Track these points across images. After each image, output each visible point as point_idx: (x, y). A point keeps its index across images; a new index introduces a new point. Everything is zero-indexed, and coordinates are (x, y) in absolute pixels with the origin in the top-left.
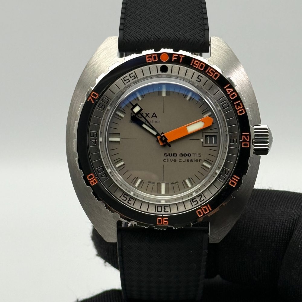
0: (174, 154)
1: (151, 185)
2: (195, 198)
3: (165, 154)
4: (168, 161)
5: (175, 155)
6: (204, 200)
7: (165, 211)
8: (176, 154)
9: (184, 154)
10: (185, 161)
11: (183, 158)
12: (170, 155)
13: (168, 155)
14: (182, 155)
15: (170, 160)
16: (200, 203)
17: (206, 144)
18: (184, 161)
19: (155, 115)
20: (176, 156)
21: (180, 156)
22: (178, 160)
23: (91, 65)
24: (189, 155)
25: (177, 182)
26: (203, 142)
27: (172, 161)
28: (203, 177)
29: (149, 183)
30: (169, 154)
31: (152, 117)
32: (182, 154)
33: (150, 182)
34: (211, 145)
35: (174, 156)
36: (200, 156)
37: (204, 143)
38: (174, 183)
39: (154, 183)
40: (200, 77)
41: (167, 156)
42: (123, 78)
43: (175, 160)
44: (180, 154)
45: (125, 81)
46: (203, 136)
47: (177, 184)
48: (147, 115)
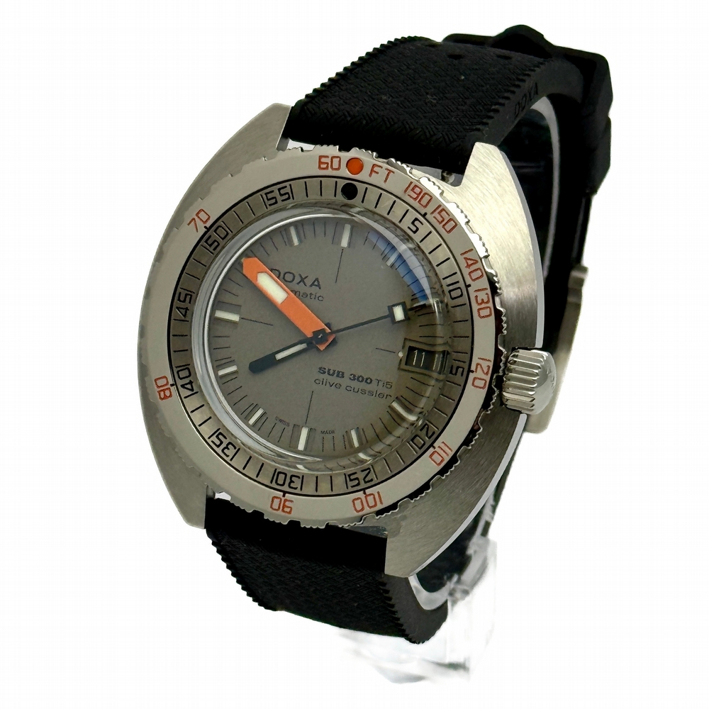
0: (339, 372)
1: (280, 427)
2: (356, 473)
3: (320, 368)
4: (324, 383)
5: (341, 375)
6: (372, 480)
7: (292, 485)
8: (343, 373)
9: (359, 377)
10: (358, 392)
11: (355, 384)
12: (331, 372)
13: (326, 370)
14: (354, 378)
15: (328, 384)
16: (363, 485)
17: (406, 364)
18: (356, 390)
20: (343, 377)
21: (350, 379)
22: (344, 386)
24: (369, 381)
25: (333, 432)
26: (401, 360)
27: (331, 386)
29: (277, 422)
30: (329, 370)
31: (311, 286)
32: (354, 376)
33: (281, 421)
34: (417, 370)
35: (338, 376)
36: (389, 386)
37: (404, 362)
38: (327, 433)
39: (288, 425)
40: (416, 223)
41: (324, 373)
42: (266, 194)
43: (338, 386)
44: (351, 375)
45: (268, 200)
46: (403, 347)
47: (332, 435)
48: (302, 280)
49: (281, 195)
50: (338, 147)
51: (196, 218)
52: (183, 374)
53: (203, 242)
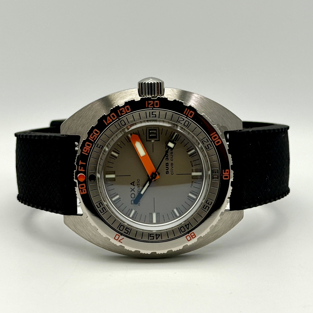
0: (166, 166)
2: (205, 147)
3: (167, 174)
4: (172, 170)
6: (207, 139)
7: (217, 172)
8: (166, 163)
9: (167, 157)
10: (172, 155)
11: (170, 157)
12: (167, 168)
13: (167, 171)
16: (210, 142)
19: (132, 183)
20: (168, 163)
21: (168, 160)
22: (172, 162)
23: (90, 238)
25: (191, 162)
26: (155, 141)
27: (173, 167)
28: (186, 139)
29: (193, 186)
30: (166, 170)
31: (134, 186)
34: (158, 133)
35: (168, 166)
37: (156, 139)
38: (192, 164)
39: (193, 182)
41: (168, 171)
42: (101, 213)
43: (172, 164)
44: (166, 160)
45: (104, 211)
46: (150, 141)
47: (192, 162)
48: (133, 190)
49: (100, 206)
50: (75, 188)
51: (118, 240)
52: (183, 230)
53: (127, 235)
